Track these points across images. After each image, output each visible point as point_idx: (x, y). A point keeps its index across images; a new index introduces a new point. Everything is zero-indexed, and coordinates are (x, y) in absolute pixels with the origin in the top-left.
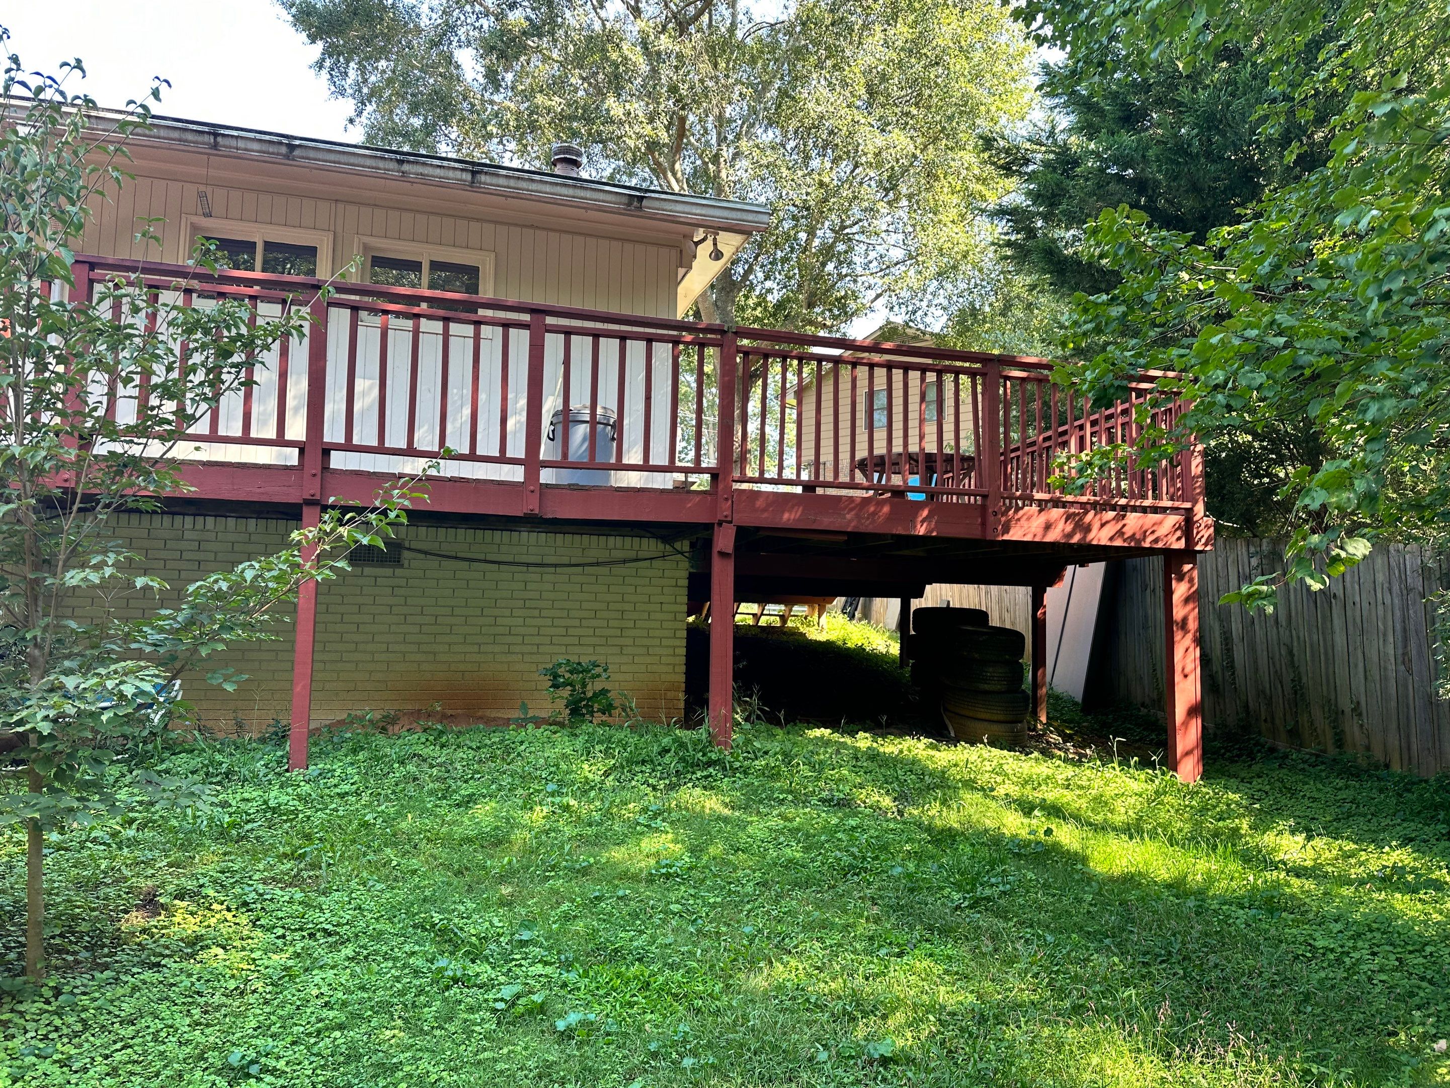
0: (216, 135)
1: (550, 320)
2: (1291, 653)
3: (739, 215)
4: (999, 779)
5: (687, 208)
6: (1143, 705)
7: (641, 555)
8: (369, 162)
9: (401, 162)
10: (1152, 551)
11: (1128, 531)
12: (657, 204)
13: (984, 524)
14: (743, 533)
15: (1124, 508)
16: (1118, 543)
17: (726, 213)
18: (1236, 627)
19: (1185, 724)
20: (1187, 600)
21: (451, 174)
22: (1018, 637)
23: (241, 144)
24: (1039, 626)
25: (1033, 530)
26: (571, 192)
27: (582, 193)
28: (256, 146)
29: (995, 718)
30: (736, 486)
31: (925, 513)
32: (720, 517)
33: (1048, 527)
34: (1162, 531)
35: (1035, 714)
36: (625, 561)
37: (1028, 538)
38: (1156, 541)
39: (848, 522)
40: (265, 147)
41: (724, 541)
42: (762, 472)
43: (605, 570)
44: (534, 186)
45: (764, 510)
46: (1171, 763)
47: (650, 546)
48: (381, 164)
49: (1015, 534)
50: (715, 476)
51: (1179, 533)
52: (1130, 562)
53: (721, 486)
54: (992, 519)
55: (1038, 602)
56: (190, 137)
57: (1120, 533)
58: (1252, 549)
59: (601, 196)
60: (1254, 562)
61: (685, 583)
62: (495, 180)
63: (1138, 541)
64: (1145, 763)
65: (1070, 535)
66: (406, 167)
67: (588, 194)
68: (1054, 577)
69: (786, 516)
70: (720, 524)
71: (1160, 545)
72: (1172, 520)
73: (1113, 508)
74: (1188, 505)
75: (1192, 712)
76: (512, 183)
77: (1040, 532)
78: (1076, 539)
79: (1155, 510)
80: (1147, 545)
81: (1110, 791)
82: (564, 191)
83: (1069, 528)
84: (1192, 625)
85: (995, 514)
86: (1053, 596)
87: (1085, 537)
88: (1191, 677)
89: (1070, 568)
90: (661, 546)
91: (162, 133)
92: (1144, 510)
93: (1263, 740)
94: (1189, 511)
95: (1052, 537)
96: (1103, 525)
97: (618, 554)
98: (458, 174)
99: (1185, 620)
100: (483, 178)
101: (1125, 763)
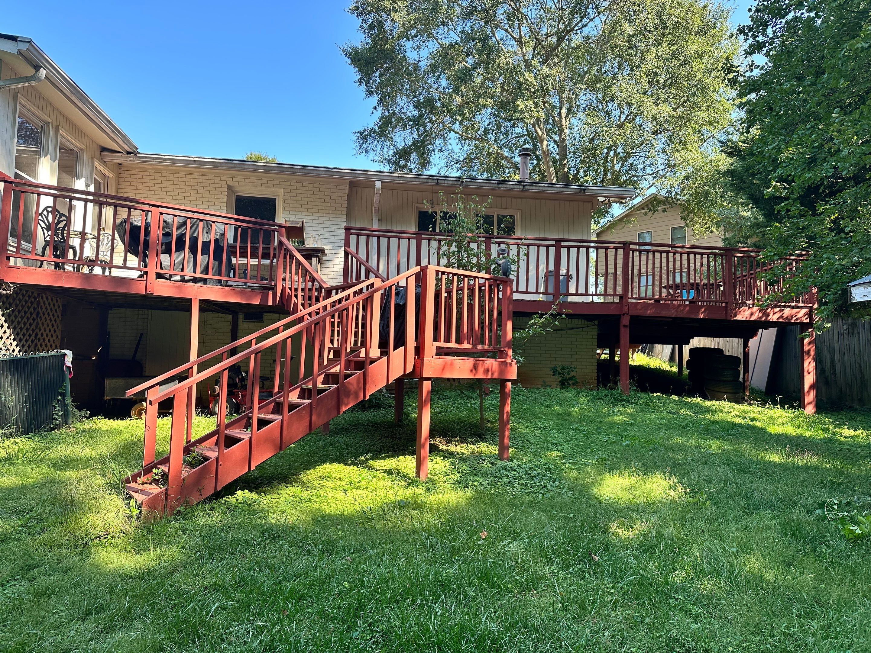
0: (438, 180)
1: (563, 243)
2: (860, 366)
3: (622, 193)
4: (732, 410)
5: (602, 192)
6: (794, 392)
7: (578, 326)
8: (488, 185)
9: (498, 184)
10: (795, 324)
11: (785, 316)
12: (591, 191)
13: (726, 314)
14: (632, 318)
15: (784, 307)
16: (781, 320)
17: (617, 192)
18: (837, 356)
19: (808, 392)
20: (809, 343)
21: (516, 187)
22: (738, 359)
23: (446, 182)
24: (746, 355)
25: (746, 316)
26: (558, 189)
27: (563, 190)
28: (451, 182)
29: (728, 391)
30: (630, 301)
31: (703, 310)
32: (624, 312)
33: (752, 314)
34: (800, 315)
35: (744, 392)
36: (572, 329)
37: (744, 319)
38: (797, 319)
39: (673, 313)
40: (453, 183)
41: (626, 321)
42: (639, 295)
43: (564, 332)
44: (545, 189)
45: (641, 310)
46: (802, 406)
47: (582, 323)
48: (492, 185)
49: (739, 317)
50: (621, 297)
51: (807, 316)
52: (788, 327)
53: (624, 301)
54: (729, 311)
55: (746, 345)
56: (430, 181)
57: (781, 317)
58: (844, 322)
59: (570, 190)
60: (845, 327)
61: (596, 337)
62: (531, 188)
63: (789, 320)
64: (792, 406)
65: (761, 318)
66: (500, 186)
67: (565, 190)
68: (753, 334)
69: (649, 312)
70: (624, 315)
71: (799, 321)
72: (804, 311)
73: (779, 306)
74: (811, 305)
75: (812, 387)
76: (537, 188)
77: (749, 316)
78: (763, 319)
79: (797, 307)
80: (793, 321)
81: (776, 416)
82: (556, 189)
83: (760, 315)
84: (812, 353)
85: (731, 310)
86: (753, 343)
87: (766, 319)
88: (812, 374)
89: (760, 331)
90: (586, 322)
91: (421, 180)
92: (793, 307)
93: (847, 403)
94: (812, 307)
95: (753, 318)
96: (774, 314)
97: (569, 326)
98: (518, 187)
99: (809, 351)
100: (527, 187)
101: (783, 407)
